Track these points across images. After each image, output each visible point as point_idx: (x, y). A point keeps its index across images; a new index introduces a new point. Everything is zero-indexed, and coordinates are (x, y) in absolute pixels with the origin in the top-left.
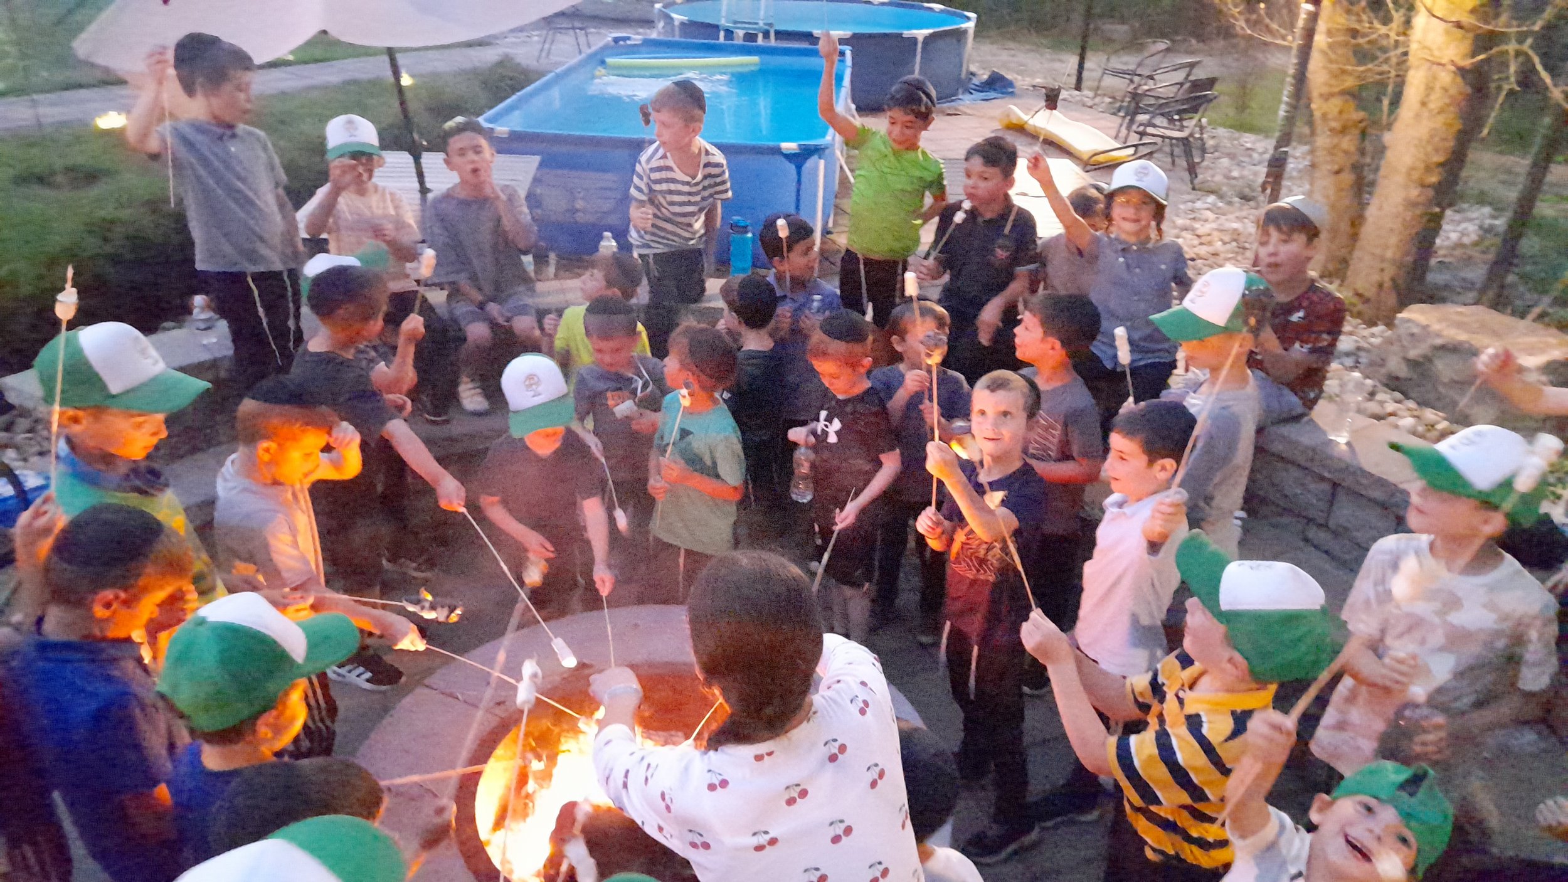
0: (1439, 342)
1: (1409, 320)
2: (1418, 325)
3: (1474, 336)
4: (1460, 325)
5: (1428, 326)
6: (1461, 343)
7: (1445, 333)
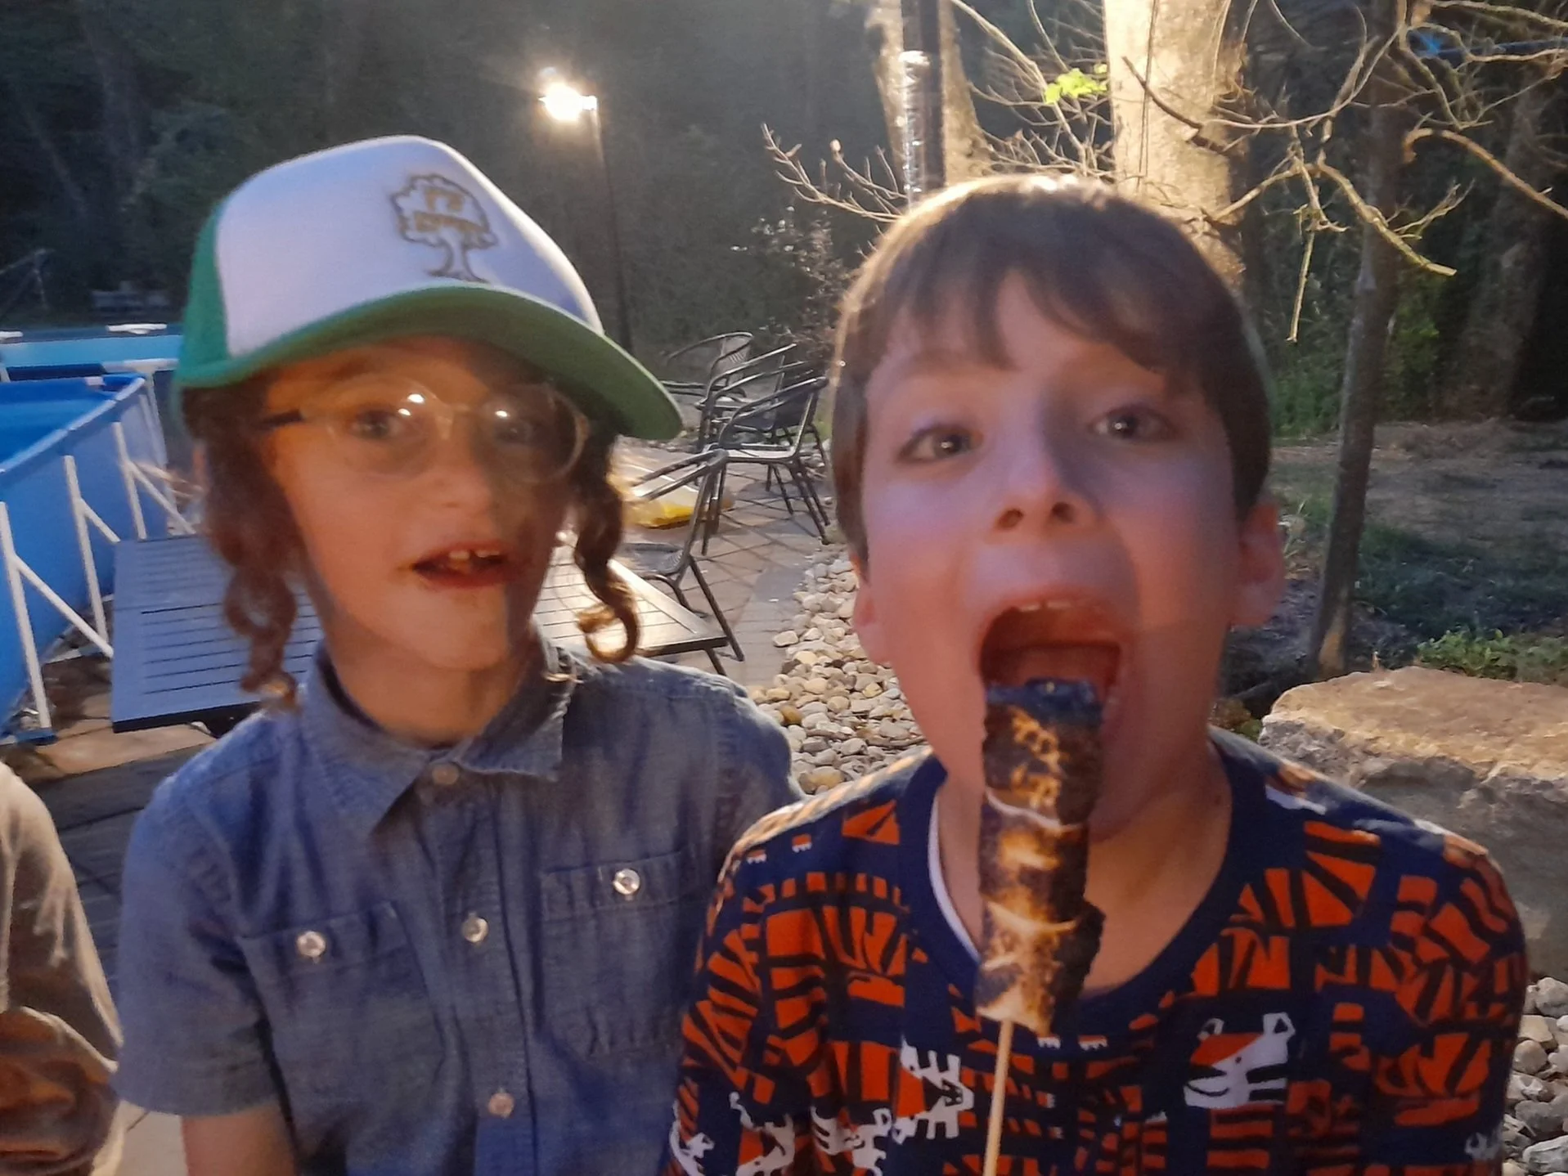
0: (1374, 766)
1: (1294, 728)
2: (1313, 735)
3: (1450, 741)
4: (1406, 721)
5: (1340, 734)
6: (1429, 762)
7: (1384, 744)
